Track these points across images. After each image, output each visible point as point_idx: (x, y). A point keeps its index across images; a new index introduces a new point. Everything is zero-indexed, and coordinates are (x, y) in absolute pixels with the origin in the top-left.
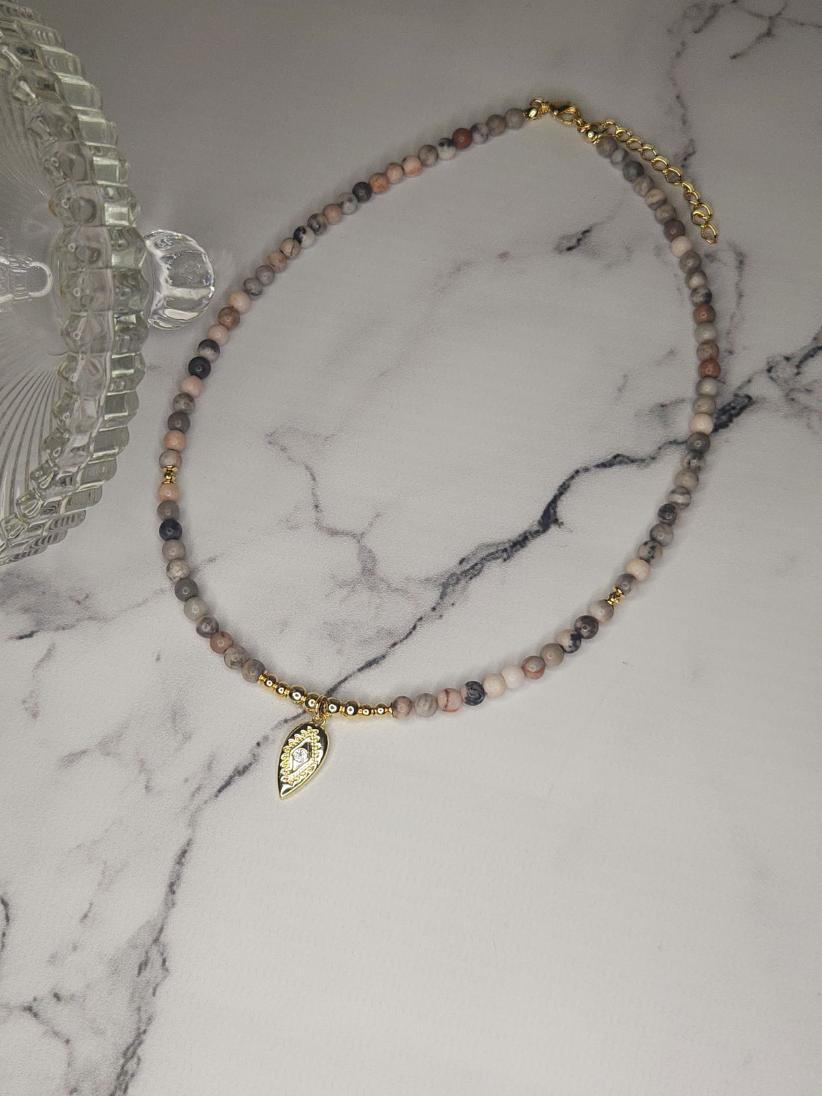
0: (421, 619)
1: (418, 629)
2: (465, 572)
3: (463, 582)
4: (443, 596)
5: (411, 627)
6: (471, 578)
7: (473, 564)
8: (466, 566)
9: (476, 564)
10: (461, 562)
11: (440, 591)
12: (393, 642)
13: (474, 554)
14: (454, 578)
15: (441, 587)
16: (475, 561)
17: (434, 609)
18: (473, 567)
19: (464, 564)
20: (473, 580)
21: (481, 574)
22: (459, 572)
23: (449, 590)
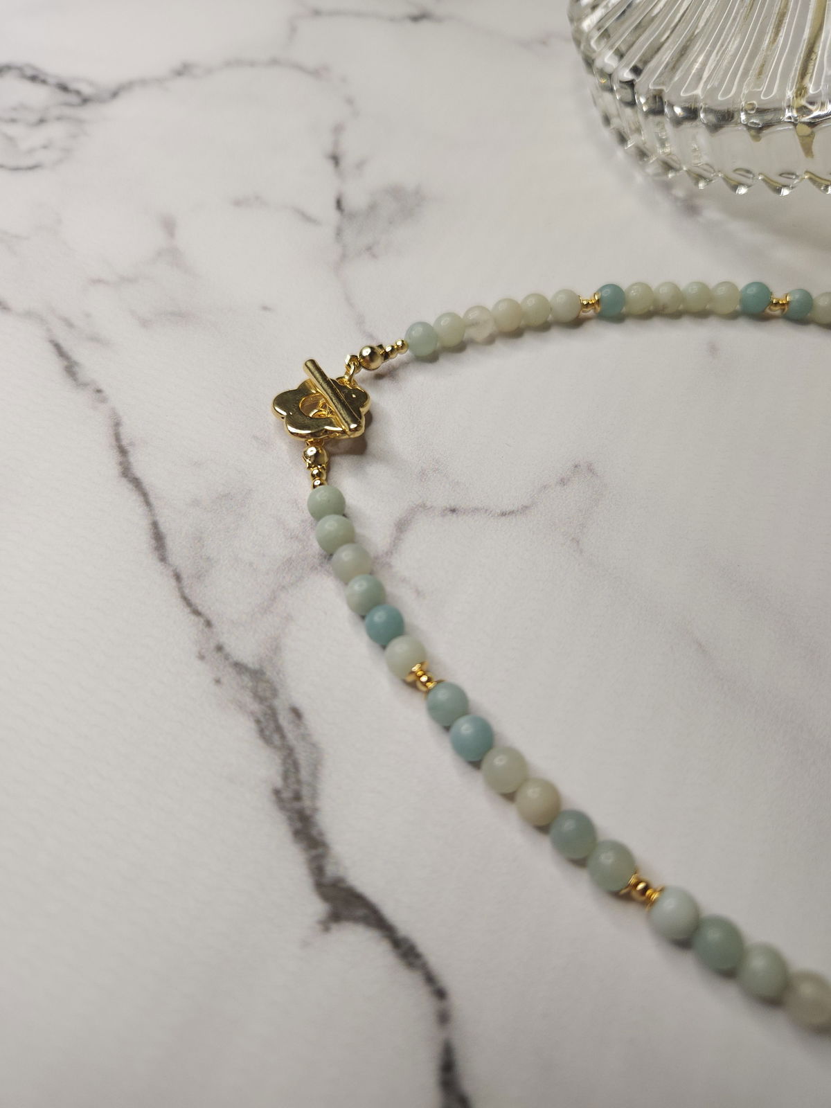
0: (208, 624)
1: (193, 617)
2: (273, 714)
3: (255, 707)
4: (239, 667)
5: (200, 608)
6: (258, 722)
7: (286, 730)
8: (285, 720)
9: (283, 737)
10: (297, 713)
11: (250, 666)
12: (184, 576)
13: (305, 737)
14: (268, 694)
15: (257, 667)
16: (291, 736)
17: (219, 648)
18: (279, 729)
19: (291, 716)
20: (253, 725)
21: (260, 742)
22: (277, 703)
23: (246, 680)
